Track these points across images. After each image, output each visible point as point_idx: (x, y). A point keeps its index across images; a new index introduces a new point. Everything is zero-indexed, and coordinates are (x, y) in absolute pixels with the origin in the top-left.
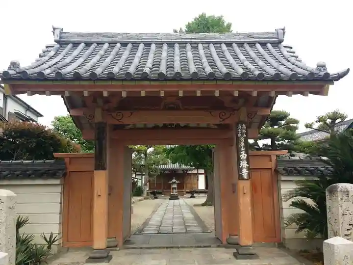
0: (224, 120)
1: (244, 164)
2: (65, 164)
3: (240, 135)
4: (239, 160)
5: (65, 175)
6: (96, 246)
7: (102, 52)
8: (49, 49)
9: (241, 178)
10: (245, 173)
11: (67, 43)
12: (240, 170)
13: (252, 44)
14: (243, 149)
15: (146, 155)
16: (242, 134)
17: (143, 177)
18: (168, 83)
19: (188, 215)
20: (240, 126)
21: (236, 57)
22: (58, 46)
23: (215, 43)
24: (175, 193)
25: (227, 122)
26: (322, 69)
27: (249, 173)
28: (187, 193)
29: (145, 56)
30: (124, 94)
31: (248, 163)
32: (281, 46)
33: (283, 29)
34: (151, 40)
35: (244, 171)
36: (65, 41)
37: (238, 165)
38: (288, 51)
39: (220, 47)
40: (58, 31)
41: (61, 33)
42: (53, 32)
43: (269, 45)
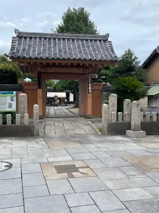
0: (84, 72)
1: (90, 88)
2: (23, 86)
3: (89, 78)
4: (88, 86)
8: (15, 39)
9: (89, 93)
10: (90, 91)
11: (22, 37)
12: (89, 90)
13: (96, 41)
14: (90, 83)
16: (90, 77)
20: (89, 75)
21: (89, 48)
22: (18, 38)
23: (81, 39)
31: (91, 88)
32: (107, 42)
33: (109, 34)
34: (56, 37)
35: (90, 90)
36: (21, 36)
37: (88, 88)
38: (109, 44)
39: (83, 41)
40: (17, 32)
41: (19, 32)
42: (15, 32)
43: (102, 41)
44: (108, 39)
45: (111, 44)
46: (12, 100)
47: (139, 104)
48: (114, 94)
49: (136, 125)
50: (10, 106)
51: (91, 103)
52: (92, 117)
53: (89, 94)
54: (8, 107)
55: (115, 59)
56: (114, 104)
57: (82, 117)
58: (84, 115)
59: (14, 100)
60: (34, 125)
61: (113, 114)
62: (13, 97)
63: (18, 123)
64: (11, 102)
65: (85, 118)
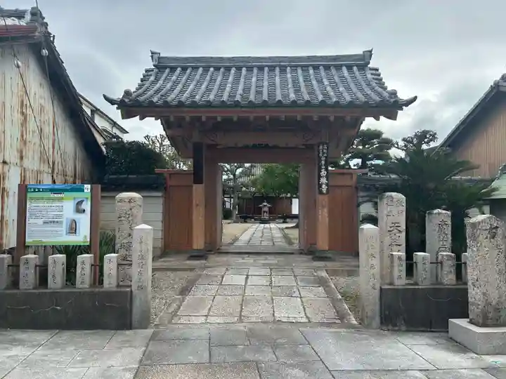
0: (307, 141)
1: (324, 180)
2: (165, 179)
3: (321, 155)
4: (320, 177)
5: (165, 189)
6: (195, 247)
7: (198, 77)
8: (149, 73)
9: (321, 192)
10: (324, 188)
11: (166, 68)
12: (320, 186)
13: (338, 68)
14: (323, 167)
15: (234, 175)
16: (324, 153)
17: (232, 200)
18: (257, 109)
19: (278, 234)
20: (321, 147)
21: (320, 82)
22: (157, 70)
23: (302, 67)
24: (266, 216)
25: (310, 142)
26: (393, 96)
27: (327, 189)
28: (280, 218)
29: (237, 80)
30: (219, 119)
31: (327, 180)
32: (367, 69)
33: (371, 51)
34: (242, 64)
35: (324, 186)
36: (163, 66)
37: (319, 181)
38: (372, 74)
39: (308, 70)
40: (156, 56)
41: (159, 58)
42: (152, 57)
43: (355, 68)
44: (369, 63)
45: (377, 72)
46: (79, 210)
47: (497, 227)
48: (394, 194)
49: (488, 304)
50: (73, 229)
51: (327, 219)
52: (329, 255)
53: (320, 197)
54: (65, 233)
55: (392, 100)
56: (396, 225)
57: (306, 254)
58: (311, 250)
59: (84, 210)
60: (131, 291)
61: (396, 260)
62: (82, 202)
63: (82, 283)
64: (78, 217)
65: (310, 257)
